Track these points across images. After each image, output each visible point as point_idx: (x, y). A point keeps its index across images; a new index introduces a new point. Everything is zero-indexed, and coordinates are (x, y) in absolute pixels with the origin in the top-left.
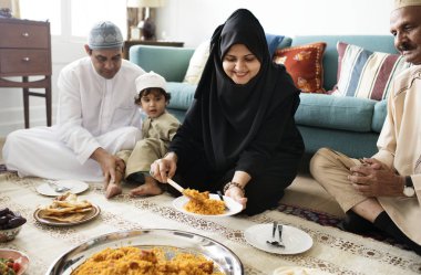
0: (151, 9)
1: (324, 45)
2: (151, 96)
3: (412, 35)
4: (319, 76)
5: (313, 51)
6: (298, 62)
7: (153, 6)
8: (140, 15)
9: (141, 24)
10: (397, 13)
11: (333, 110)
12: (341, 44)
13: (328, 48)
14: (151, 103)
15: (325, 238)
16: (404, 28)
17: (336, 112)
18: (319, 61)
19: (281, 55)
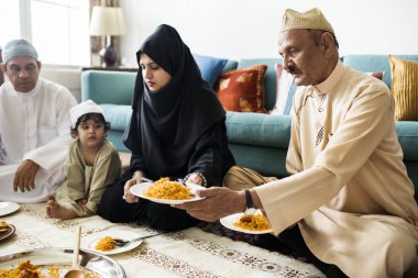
0: (112, 38)
1: (265, 68)
2: (91, 123)
3: (296, 59)
4: (261, 97)
5: (255, 73)
6: (240, 84)
7: (115, 33)
8: (103, 43)
9: (103, 52)
10: (283, 36)
11: (263, 128)
13: (269, 70)
14: (91, 130)
15: (230, 254)
16: (289, 51)
17: (265, 130)
18: (261, 82)
19: (226, 77)
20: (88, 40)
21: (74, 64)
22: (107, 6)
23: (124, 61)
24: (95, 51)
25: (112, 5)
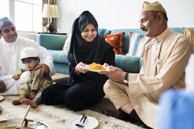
0: (53, 19)
1: (124, 33)
3: (145, 24)
4: (122, 47)
5: (119, 36)
6: (112, 41)
7: (54, 17)
8: (48, 21)
9: (48, 26)
12: (130, 32)
13: (125, 35)
15: (106, 123)
16: (142, 21)
17: (123, 63)
18: (122, 40)
20: (42, 20)
21: (34, 31)
22: (50, 4)
23: (58, 30)
24: (44, 25)
25: (53, 4)
